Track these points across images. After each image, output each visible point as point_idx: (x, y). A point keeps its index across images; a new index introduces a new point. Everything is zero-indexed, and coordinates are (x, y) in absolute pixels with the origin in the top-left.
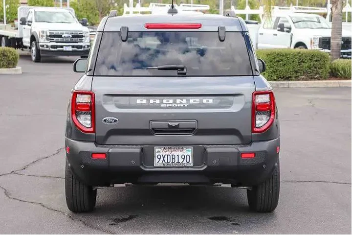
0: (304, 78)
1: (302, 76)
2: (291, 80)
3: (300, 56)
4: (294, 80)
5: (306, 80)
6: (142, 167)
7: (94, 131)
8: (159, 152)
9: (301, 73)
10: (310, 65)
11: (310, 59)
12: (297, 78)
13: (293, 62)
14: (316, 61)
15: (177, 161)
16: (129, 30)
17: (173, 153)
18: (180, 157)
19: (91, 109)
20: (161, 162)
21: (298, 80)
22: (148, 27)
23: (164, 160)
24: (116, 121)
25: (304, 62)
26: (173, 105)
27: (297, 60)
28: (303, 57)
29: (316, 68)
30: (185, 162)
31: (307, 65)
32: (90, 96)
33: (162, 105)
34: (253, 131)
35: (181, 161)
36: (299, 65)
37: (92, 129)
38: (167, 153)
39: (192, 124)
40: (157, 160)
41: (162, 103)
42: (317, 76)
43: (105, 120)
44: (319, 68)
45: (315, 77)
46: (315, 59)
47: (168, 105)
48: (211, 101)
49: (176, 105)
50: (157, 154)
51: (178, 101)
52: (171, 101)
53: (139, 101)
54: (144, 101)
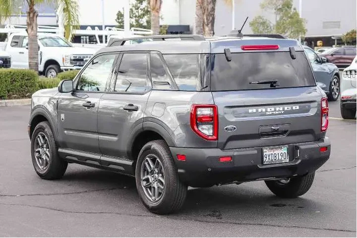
0: (15, 97)
1: (14, 94)
2: (4, 99)
3: (12, 75)
4: (6, 99)
5: (18, 98)
6: (258, 166)
7: (217, 139)
8: (267, 152)
9: (13, 92)
10: (22, 84)
11: (21, 78)
12: (10, 97)
13: (6, 81)
14: (27, 80)
15: (277, 158)
17: (275, 152)
18: (279, 154)
19: (214, 120)
20: (267, 160)
21: (11, 99)
23: (269, 158)
24: (235, 128)
25: (16, 81)
26: (274, 113)
27: (9, 79)
28: (15, 77)
29: (27, 86)
30: (283, 159)
31: (19, 84)
32: (212, 109)
33: (267, 113)
35: (280, 157)
36: (12, 84)
37: (215, 137)
38: (271, 153)
39: (286, 127)
40: (265, 159)
41: (266, 111)
42: (28, 94)
43: (226, 129)
44: (30, 87)
45: (26, 95)
46: (26, 78)
47: (270, 113)
48: (298, 107)
49: (276, 112)
50: (264, 154)
51: (277, 109)
52: (273, 109)
53: (250, 111)
54: (254, 110)
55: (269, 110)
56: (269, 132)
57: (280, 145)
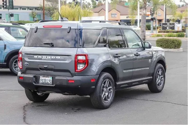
6: (34, 83)
7: (22, 68)
8: (41, 78)
15: (47, 82)
16: (38, 28)
17: (46, 79)
18: (48, 80)
20: (41, 82)
22: (44, 27)
23: (43, 81)
24: (28, 64)
26: (46, 59)
30: (50, 82)
33: (42, 59)
34: (75, 71)
38: (44, 78)
39: (53, 67)
41: (42, 58)
43: (25, 64)
47: (44, 59)
48: (59, 57)
49: (47, 59)
50: (40, 79)
51: (48, 57)
52: (45, 57)
53: (35, 57)
54: (37, 57)
55: (43, 57)
56: (43, 68)
57: (48, 75)
